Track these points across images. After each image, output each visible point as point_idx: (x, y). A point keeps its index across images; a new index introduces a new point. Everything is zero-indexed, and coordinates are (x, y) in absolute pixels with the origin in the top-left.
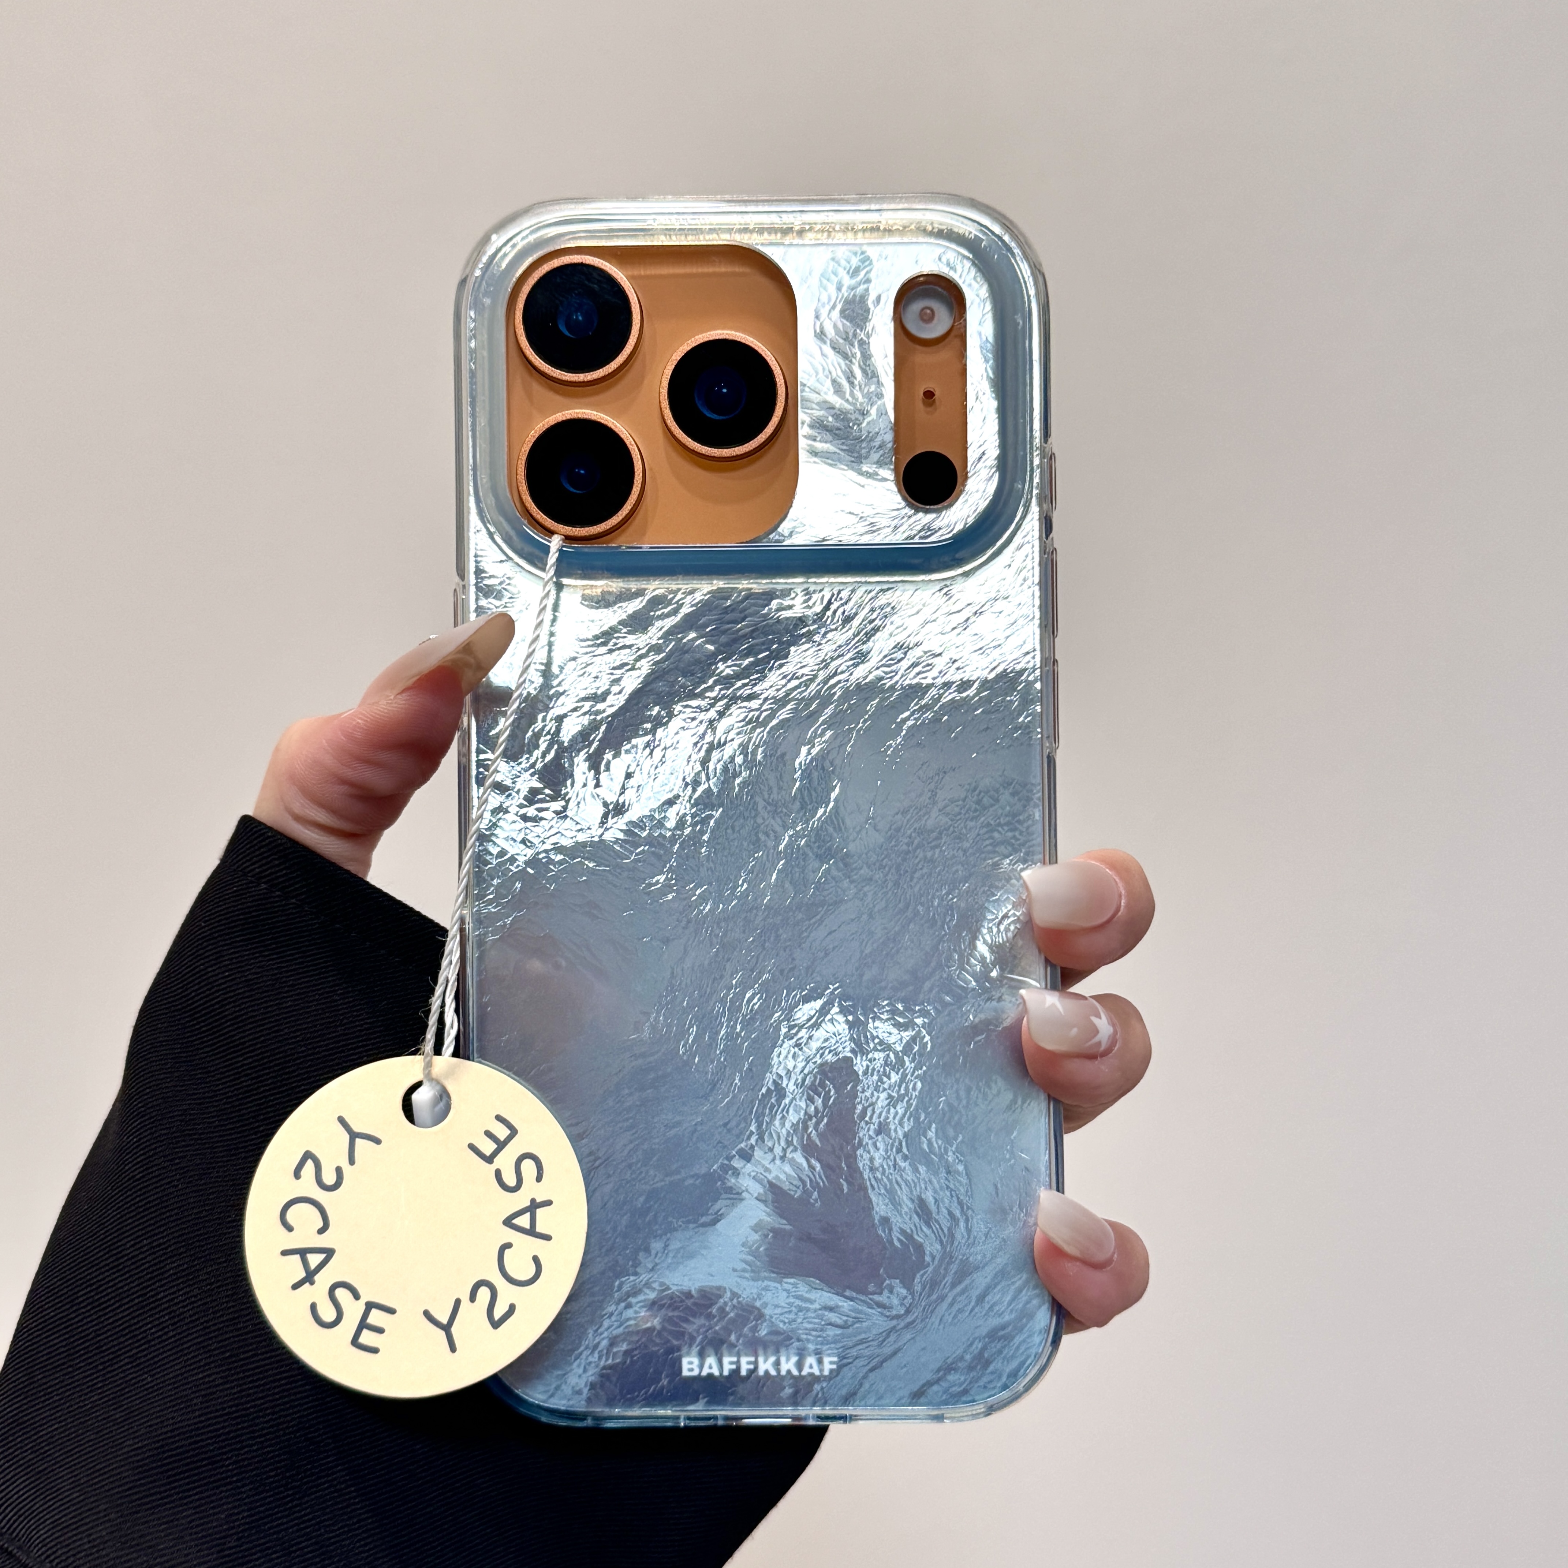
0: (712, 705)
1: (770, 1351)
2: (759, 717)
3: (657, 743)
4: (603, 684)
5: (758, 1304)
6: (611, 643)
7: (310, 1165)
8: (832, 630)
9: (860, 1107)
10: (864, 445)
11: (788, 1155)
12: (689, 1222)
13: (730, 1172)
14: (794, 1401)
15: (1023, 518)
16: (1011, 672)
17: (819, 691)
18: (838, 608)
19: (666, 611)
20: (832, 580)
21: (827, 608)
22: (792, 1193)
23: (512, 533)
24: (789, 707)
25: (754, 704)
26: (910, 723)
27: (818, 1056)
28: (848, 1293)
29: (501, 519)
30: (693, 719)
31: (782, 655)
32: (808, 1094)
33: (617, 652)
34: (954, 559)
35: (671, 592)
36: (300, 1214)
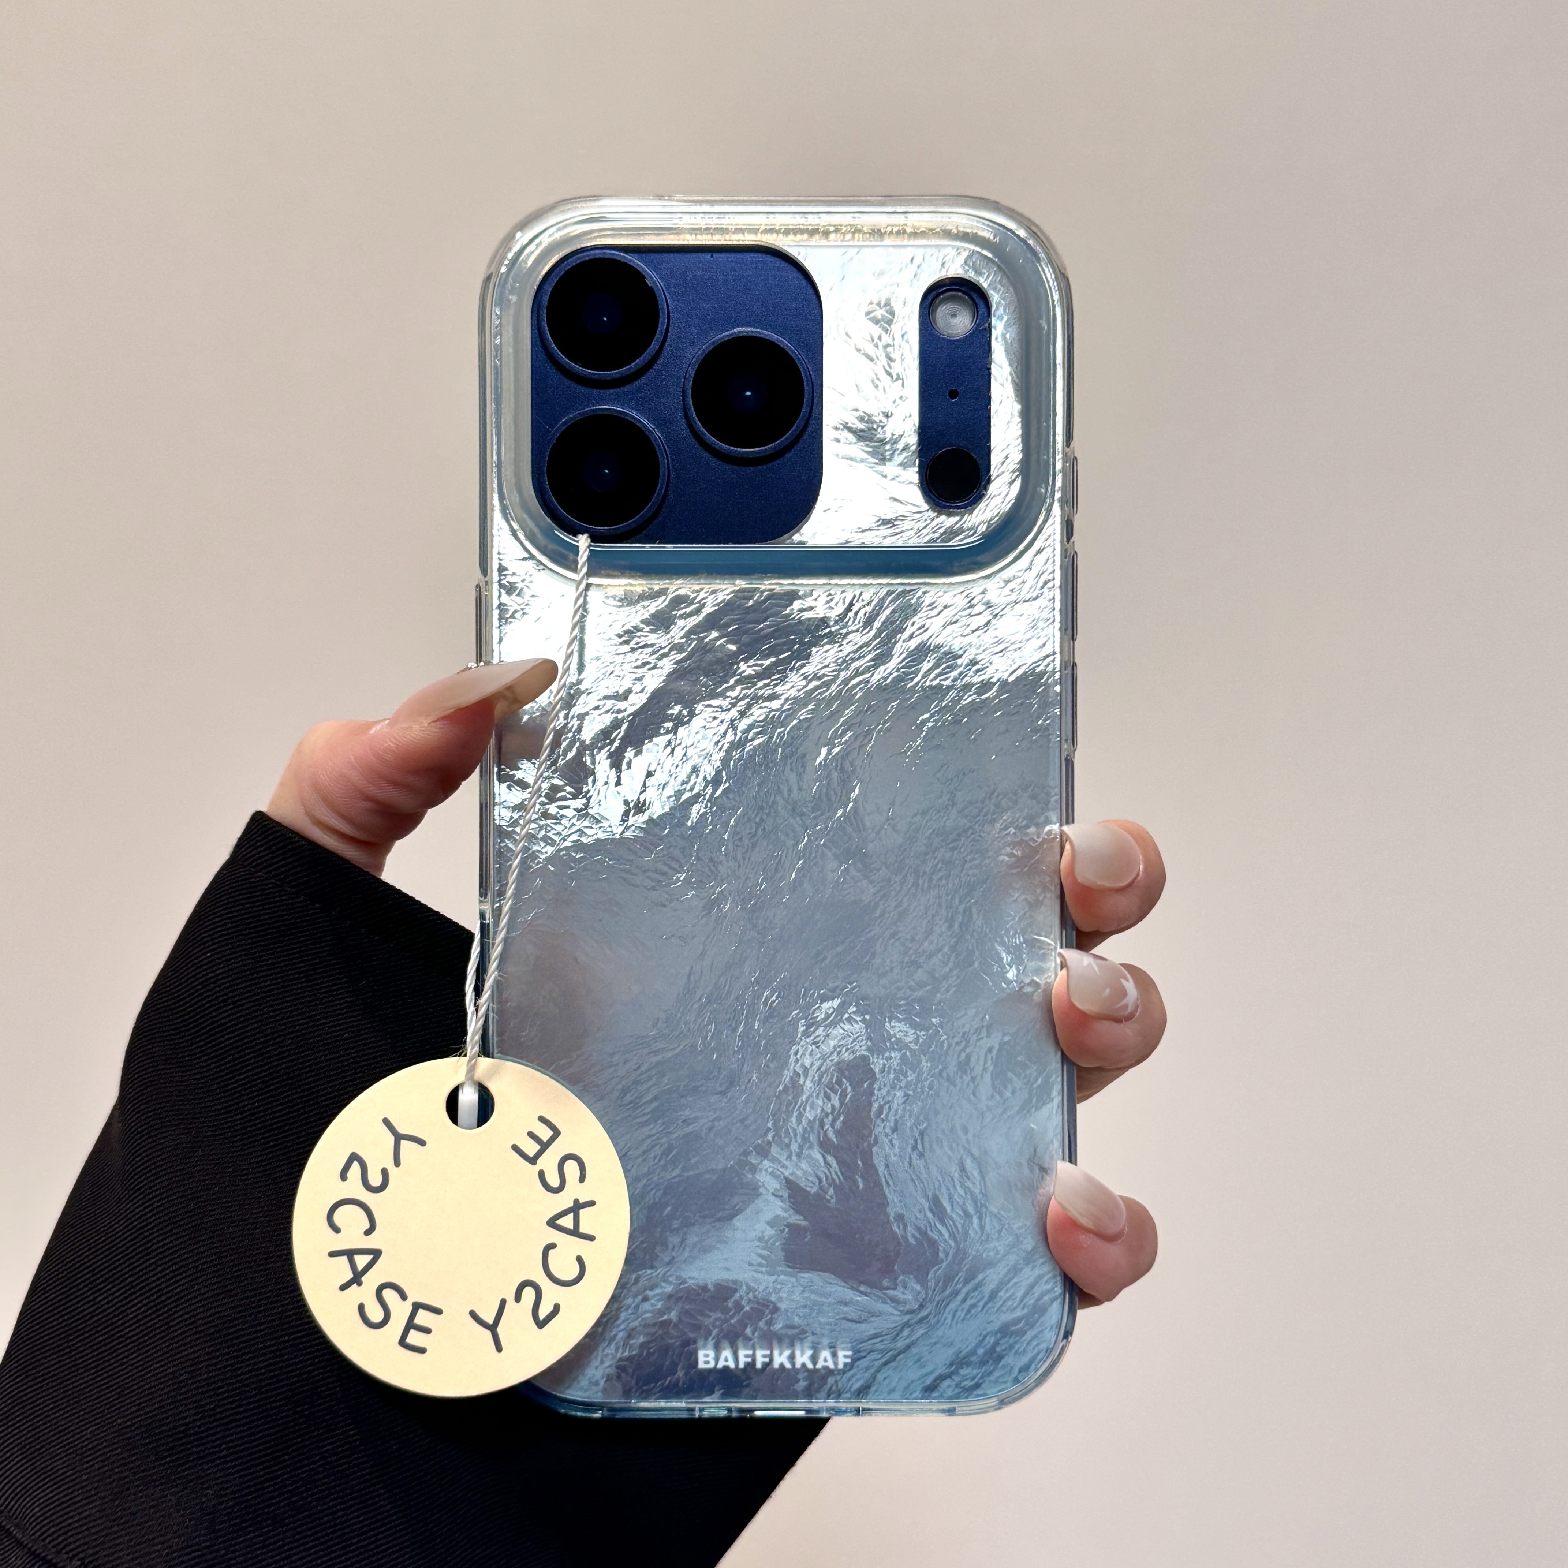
0: (734, 705)
1: (785, 1345)
2: (779, 716)
3: (678, 742)
4: (626, 684)
5: (773, 1298)
6: (633, 642)
7: (356, 1167)
8: (853, 632)
9: (876, 1106)
10: (888, 447)
11: (806, 1152)
12: (705, 1217)
13: (747, 1168)
14: (809, 1393)
15: (1045, 522)
16: (1031, 675)
17: (840, 691)
18: (860, 609)
19: (688, 610)
20: (855, 581)
21: (849, 609)
22: (809, 1189)
23: (536, 530)
24: (810, 707)
25: (776, 704)
26: (930, 724)
27: (835, 1054)
28: (862, 1288)
29: (525, 516)
30: (715, 718)
31: (804, 655)
32: (825, 1093)
33: (640, 650)
34: (976, 563)
35: (694, 592)
36: (348, 1216)
